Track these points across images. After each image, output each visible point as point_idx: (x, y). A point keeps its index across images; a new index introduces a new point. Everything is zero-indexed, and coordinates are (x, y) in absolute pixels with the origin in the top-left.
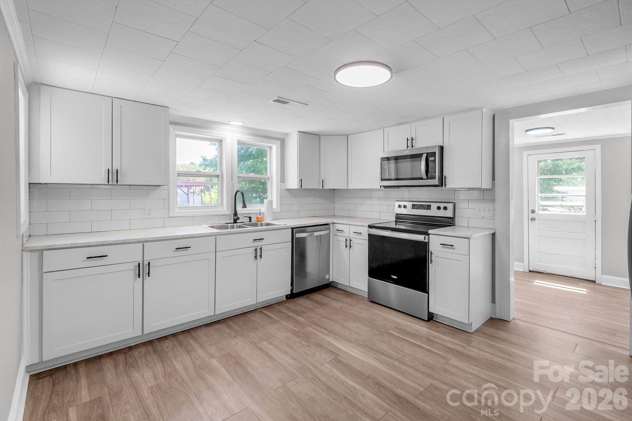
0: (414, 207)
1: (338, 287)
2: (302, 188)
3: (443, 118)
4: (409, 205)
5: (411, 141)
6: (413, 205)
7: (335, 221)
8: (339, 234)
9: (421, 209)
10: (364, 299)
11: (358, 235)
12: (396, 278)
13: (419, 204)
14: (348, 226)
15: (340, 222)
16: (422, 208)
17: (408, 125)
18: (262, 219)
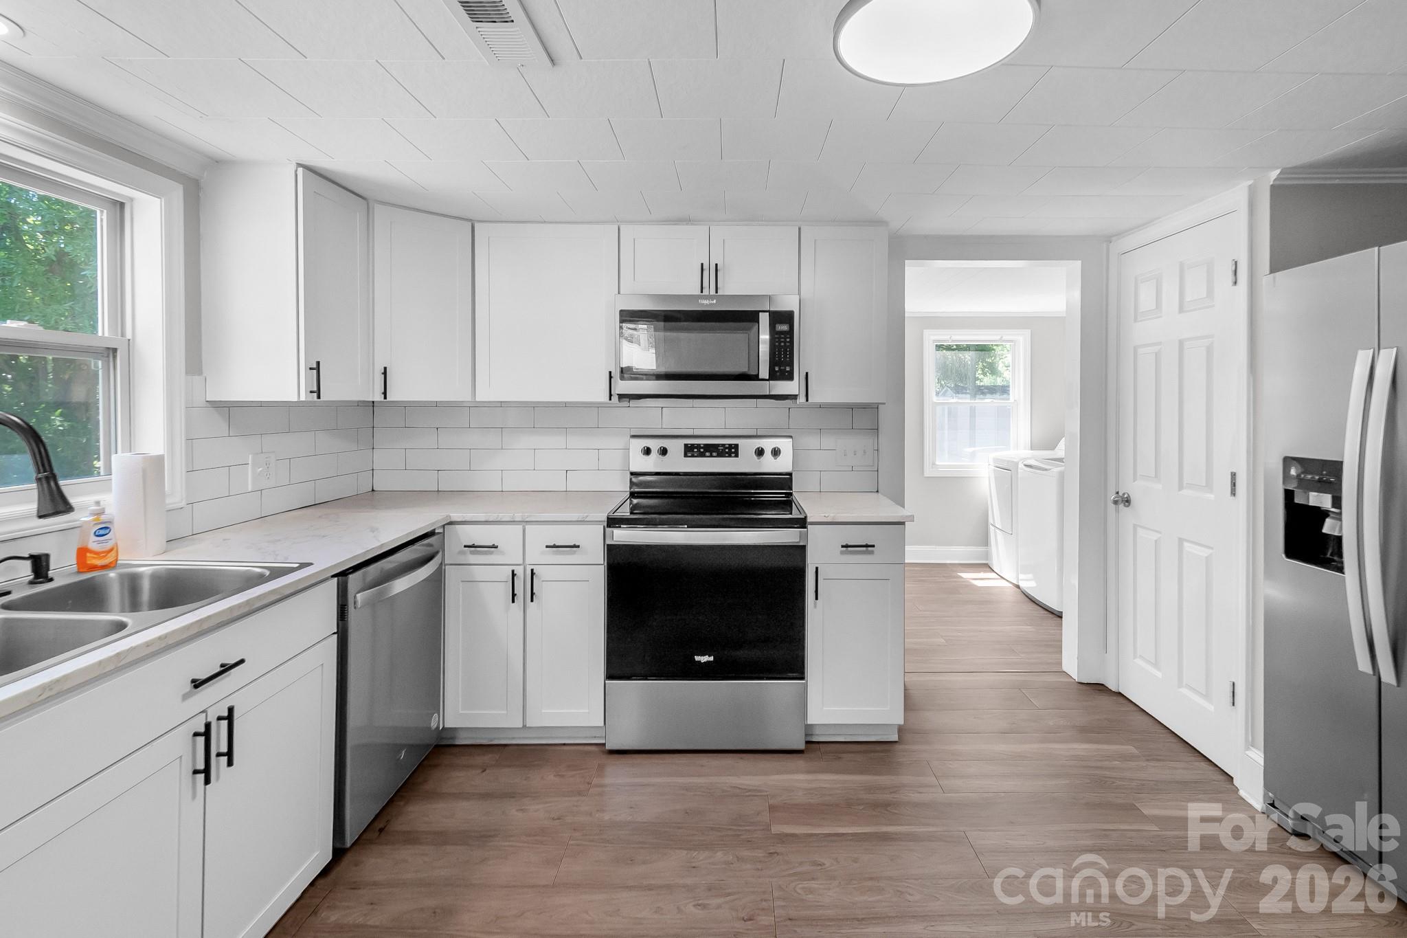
0: (690, 450)
1: (458, 742)
2: (319, 397)
3: (800, 229)
4: (676, 447)
5: (711, 272)
6: (686, 445)
7: (456, 517)
8: (472, 559)
9: (711, 456)
10: (587, 753)
11: (563, 553)
12: (711, 659)
13: (705, 445)
14: (520, 528)
15: (469, 516)
16: (714, 454)
17: (702, 230)
18: (113, 554)
